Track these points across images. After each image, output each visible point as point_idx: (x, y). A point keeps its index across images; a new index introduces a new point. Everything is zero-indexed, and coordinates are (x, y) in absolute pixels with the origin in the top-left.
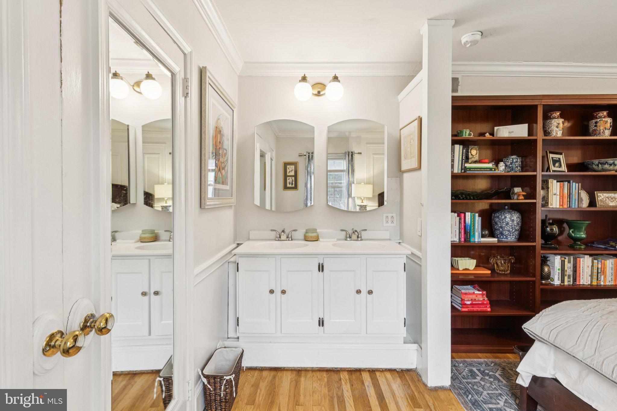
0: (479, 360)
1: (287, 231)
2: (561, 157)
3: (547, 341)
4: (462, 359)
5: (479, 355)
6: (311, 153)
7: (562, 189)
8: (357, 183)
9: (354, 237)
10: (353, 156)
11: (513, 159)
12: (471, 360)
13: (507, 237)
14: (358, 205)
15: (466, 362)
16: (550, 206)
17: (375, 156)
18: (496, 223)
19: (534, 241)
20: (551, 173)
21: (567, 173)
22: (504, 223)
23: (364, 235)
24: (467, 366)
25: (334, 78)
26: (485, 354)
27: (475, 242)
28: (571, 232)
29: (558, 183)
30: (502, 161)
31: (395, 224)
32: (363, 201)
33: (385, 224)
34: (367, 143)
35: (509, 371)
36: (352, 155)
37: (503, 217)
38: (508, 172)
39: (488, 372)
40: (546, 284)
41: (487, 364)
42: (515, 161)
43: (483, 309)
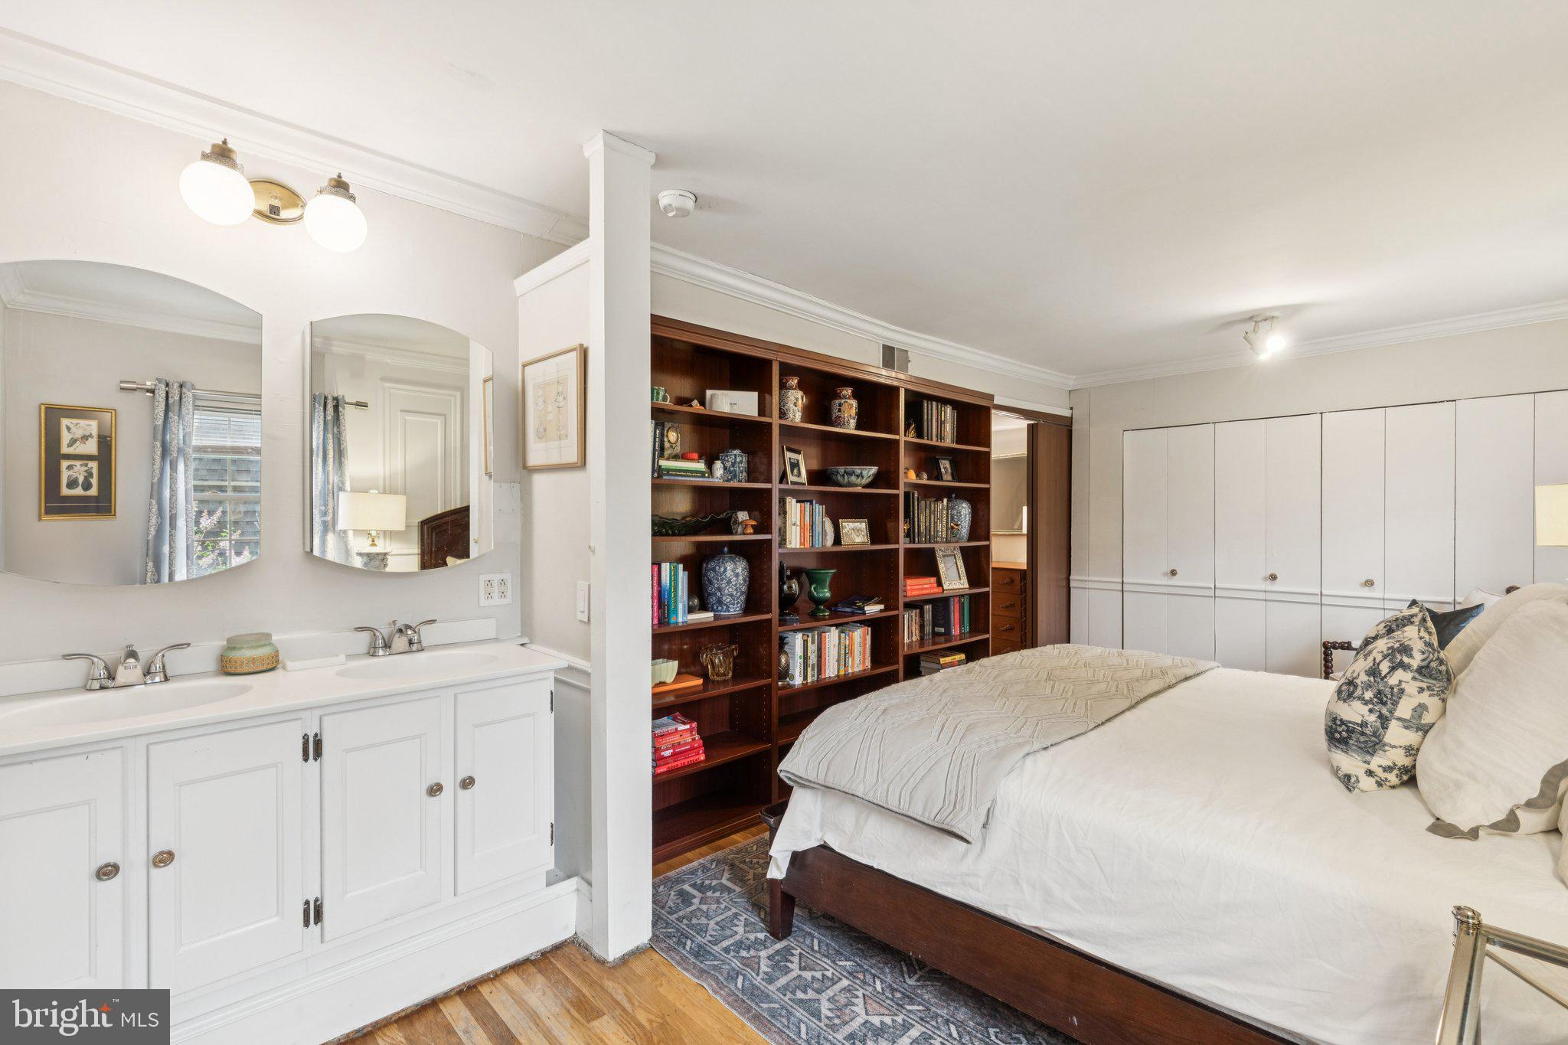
0: (691, 865)
1: (144, 654)
2: (800, 458)
3: (814, 783)
4: (661, 877)
5: (689, 855)
6: (176, 386)
7: (803, 512)
8: (353, 490)
9: (400, 643)
10: (341, 409)
11: (735, 455)
12: (677, 871)
13: (728, 607)
14: (360, 554)
15: (668, 879)
16: (789, 546)
17: (410, 418)
18: (711, 583)
19: (769, 611)
20: (790, 487)
21: (807, 487)
22: (724, 582)
23: (428, 635)
24: (672, 887)
25: (333, 183)
26: (697, 850)
27: (677, 623)
28: (812, 589)
29: (799, 504)
30: (718, 459)
31: (508, 600)
32: (376, 542)
33: (483, 602)
34: (384, 379)
35: (741, 866)
36: (336, 408)
37: (722, 569)
38: (728, 480)
39: (710, 882)
40: (783, 688)
41: (705, 868)
42: (737, 457)
43: (692, 759)
